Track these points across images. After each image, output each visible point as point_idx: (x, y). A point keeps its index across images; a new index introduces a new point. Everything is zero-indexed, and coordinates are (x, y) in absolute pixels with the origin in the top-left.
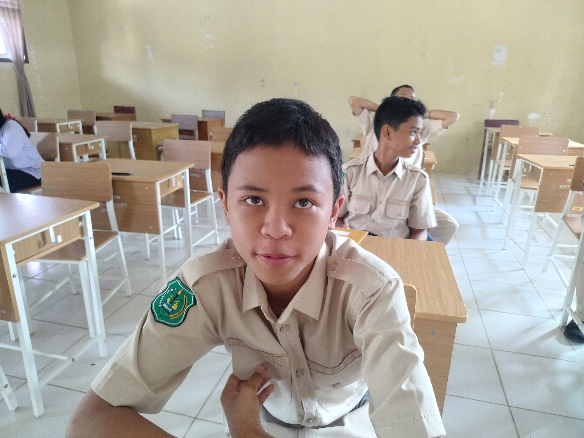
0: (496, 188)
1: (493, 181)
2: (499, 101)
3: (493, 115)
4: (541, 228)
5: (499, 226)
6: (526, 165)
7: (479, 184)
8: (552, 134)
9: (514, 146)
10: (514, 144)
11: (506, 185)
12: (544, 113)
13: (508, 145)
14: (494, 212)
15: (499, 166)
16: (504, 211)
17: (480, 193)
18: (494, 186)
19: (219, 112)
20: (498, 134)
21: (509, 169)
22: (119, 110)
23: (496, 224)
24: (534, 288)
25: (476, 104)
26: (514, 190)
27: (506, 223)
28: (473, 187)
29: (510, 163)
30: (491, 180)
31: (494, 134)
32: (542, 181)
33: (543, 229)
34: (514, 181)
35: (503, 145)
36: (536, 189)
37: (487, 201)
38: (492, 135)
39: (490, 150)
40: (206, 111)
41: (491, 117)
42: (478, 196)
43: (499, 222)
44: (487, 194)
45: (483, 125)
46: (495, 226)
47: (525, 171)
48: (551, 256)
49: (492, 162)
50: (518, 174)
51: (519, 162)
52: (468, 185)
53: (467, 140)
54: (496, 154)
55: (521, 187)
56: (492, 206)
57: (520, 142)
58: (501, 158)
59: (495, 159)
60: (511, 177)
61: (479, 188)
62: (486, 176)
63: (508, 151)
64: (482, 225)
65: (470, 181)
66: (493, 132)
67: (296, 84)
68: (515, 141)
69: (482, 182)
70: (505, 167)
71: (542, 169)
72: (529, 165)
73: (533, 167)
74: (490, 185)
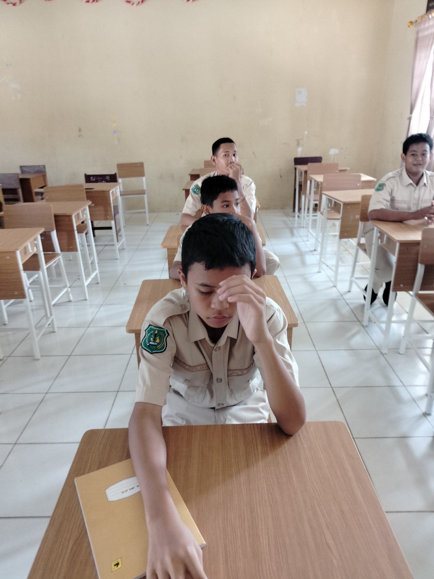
0: (308, 220)
2: (304, 140)
3: (300, 153)
5: (314, 253)
6: (330, 201)
7: (294, 217)
8: (349, 168)
10: (320, 182)
11: (316, 216)
12: (342, 148)
13: (315, 182)
14: (309, 241)
15: (309, 201)
16: (317, 239)
17: (296, 226)
18: (307, 218)
19: (39, 166)
20: (306, 172)
21: (317, 202)
23: (311, 251)
25: (285, 144)
26: (322, 220)
27: (319, 249)
28: (290, 221)
29: (318, 198)
30: (304, 213)
31: (303, 171)
32: (343, 214)
34: (322, 214)
35: (311, 182)
36: (339, 219)
37: (303, 232)
38: (301, 173)
39: (300, 186)
40: (24, 166)
41: (299, 156)
42: (295, 228)
43: (313, 249)
44: (302, 226)
45: (293, 163)
46: (311, 253)
47: (329, 206)
49: (303, 197)
50: (324, 209)
51: (324, 198)
52: (286, 219)
53: (281, 177)
54: (306, 190)
55: (328, 219)
56: (307, 236)
57: (324, 179)
58: (310, 193)
59: (305, 194)
60: (319, 210)
61: (295, 221)
62: (300, 209)
63: (315, 188)
64: (301, 254)
65: (287, 215)
66: (301, 170)
67: (115, 132)
68: (319, 178)
69: (296, 215)
70: (314, 200)
71: (342, 204)
72: (332, 200)
73: (335, 202)
74: (304, 218)
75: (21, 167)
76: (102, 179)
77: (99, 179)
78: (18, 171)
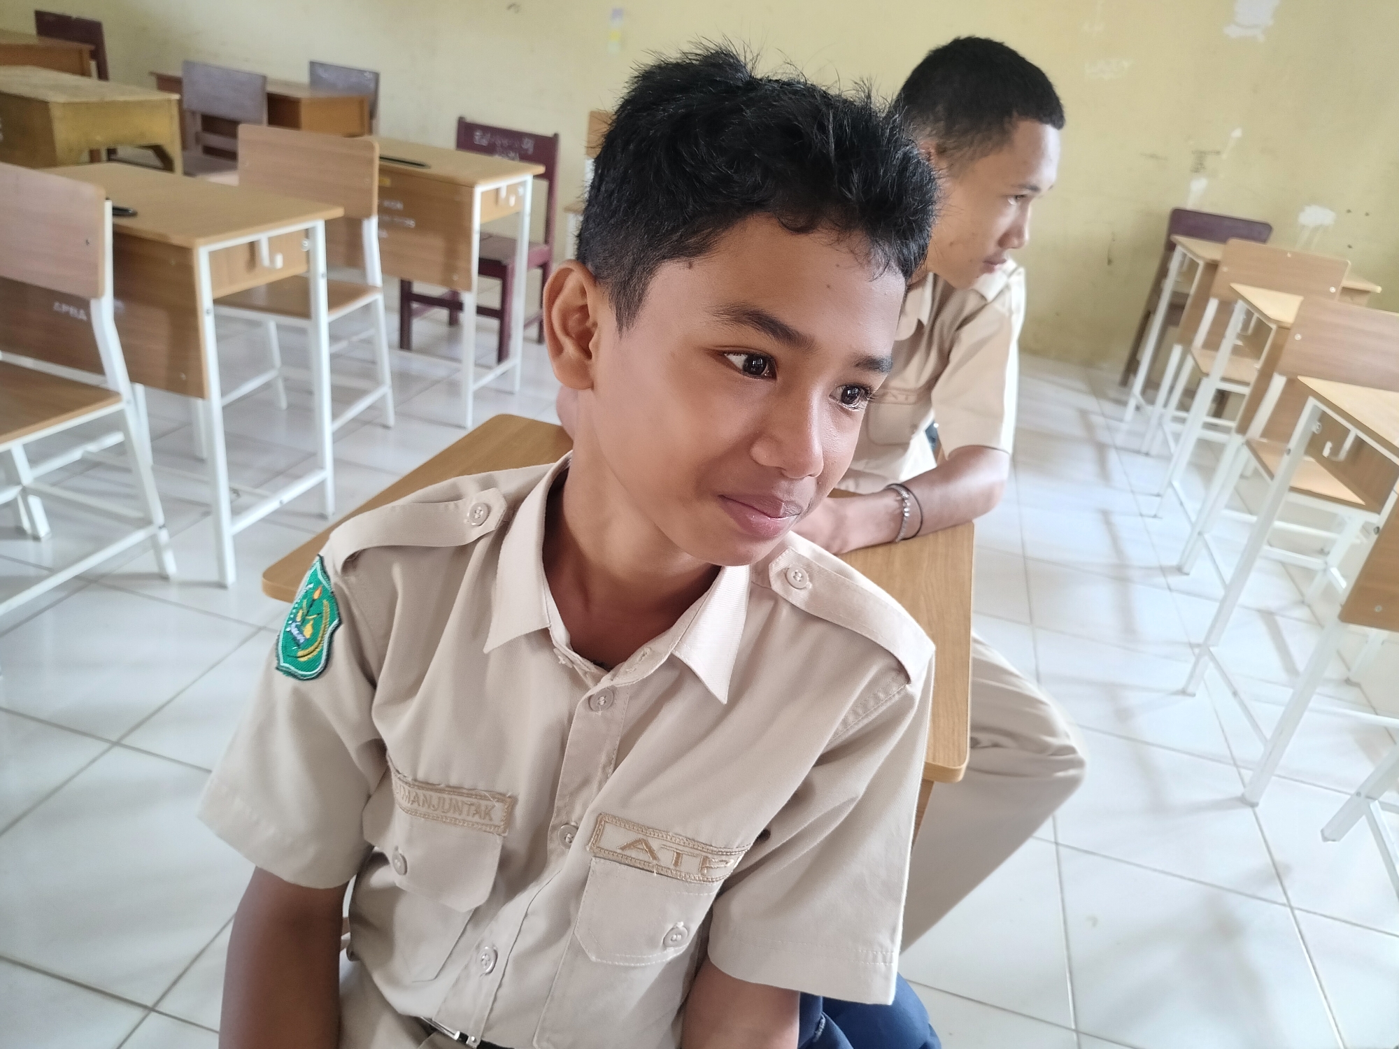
0: (1177, 437)
1: (1172, 410)
2: (1224, 156)
3: (1200, 196)
4: (1303, 602)
5: (1175, 580)
6: (1332, 427)
7: (1123, 403)
8: (1379, 289)
9: (1274, 327)
10: (1276, 322)
12: (1349, 211)
13: (1249, 315)
14: (1161, 518)
15: (1200, 371)
16: (1200, 534)
17: (1121, 440)
18: (1170, 427)
19: (361, 72)
20: (1213, 267)
22: (49, 24)
23: (1164, 570)
24: (1288, 910)
25: (1153, 156)
28: (1103, 415)
30: (1166, 405)
31: (1201, 264)
33: (1309, 606)
35: (1226, 309)
38: (1193, 265)
39: (1176, 308)
40: (322, 65)
41: (1191, 204)
42: (1115, 447)
43: (1174, 561)
44: (1145, 448)
45: (1165, 225)
46: (1161, 580)
48: (1374, 799)
49: (1177, 352)
52: (1090, 403)
53: (1110, 262)
54: (1196, 329)
58: (1211, 346)
59: (1187, 342)
61: (1121, 420)
62: (1152, 385)
63: (1243, 334)
65: (1097, 391)
66: (1198, 256)
68: (1277, 305)
69: (1132, 403)
70: (1224, 379)
72: (1347, 431)
73: (1359, 443)
74: (1160, 425)
75: (313, 65)
76: (509, 146)
77: (498, 142)
78: (303, 77)
